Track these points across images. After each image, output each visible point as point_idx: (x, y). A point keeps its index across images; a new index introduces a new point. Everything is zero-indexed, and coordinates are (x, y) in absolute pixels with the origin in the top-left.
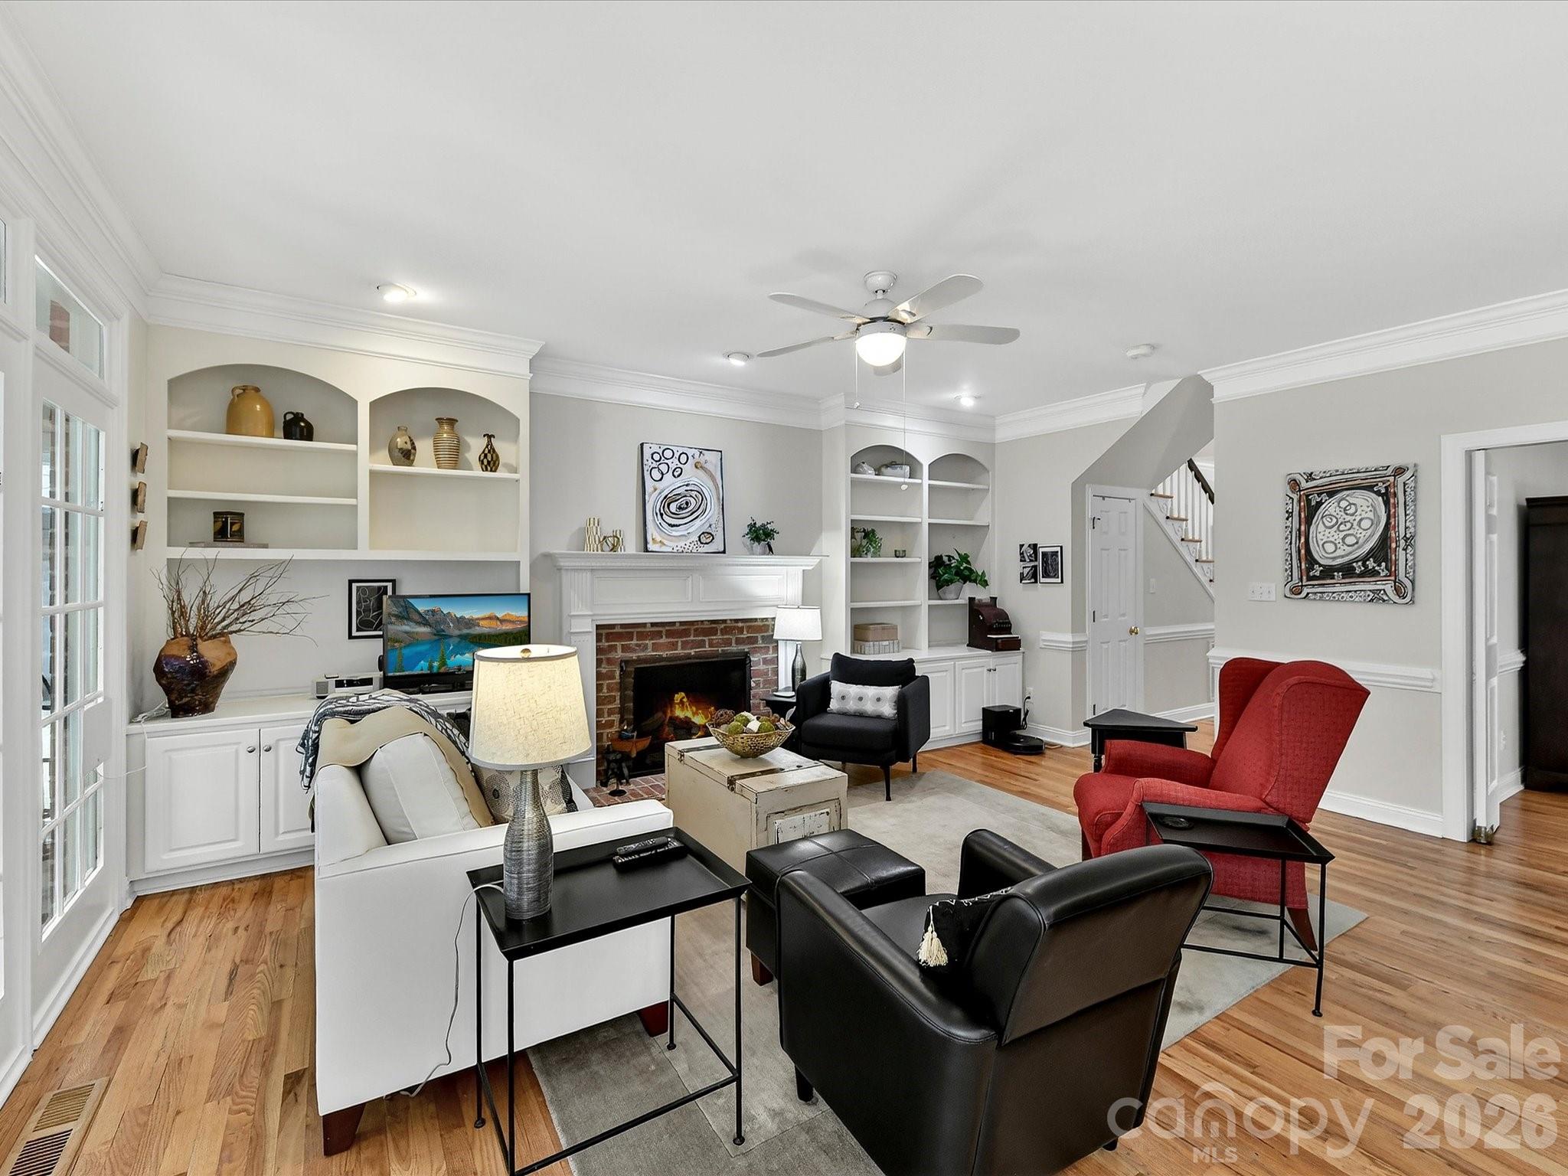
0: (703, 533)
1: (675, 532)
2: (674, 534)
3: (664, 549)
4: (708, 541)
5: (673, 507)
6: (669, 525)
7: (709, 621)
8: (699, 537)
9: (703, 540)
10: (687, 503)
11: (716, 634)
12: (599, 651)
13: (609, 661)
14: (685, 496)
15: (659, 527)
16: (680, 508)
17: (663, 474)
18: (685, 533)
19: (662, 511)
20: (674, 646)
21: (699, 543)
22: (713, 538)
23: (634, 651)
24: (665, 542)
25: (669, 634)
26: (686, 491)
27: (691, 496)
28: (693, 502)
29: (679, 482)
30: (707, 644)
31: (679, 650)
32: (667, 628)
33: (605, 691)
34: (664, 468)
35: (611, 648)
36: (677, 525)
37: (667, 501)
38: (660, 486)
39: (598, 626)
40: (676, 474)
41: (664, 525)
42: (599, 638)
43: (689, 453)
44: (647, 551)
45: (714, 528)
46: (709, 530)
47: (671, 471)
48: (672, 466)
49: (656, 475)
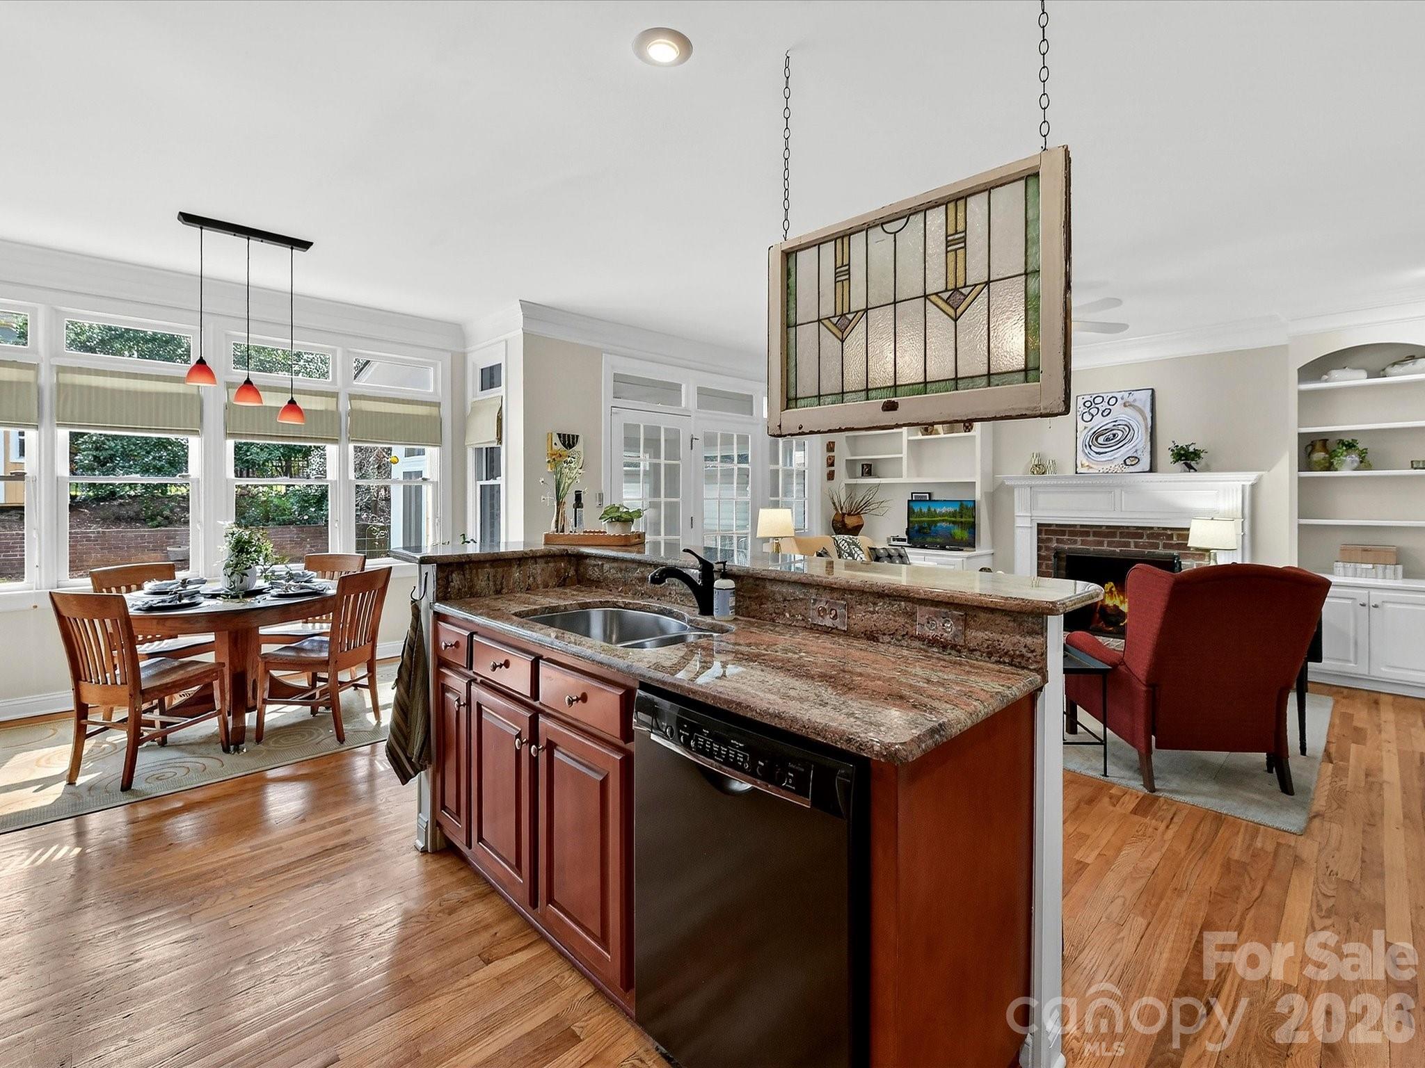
0: (1129, 458)
2: (1101, 459)
3: (1091, 471)
4: (1134, 463)
5: (1101, 440)
6: (1097, 453)
8: (1125, 461)
9: (1128, 462)
10: (1114, 435)
12: (1039, 540)
13: (1048, 549)
14: (1113, 430)
15: (1087, 454)
16: (1108, 439)
17: (1092, 416)
18: (1111, 458)
19: (1090, 444)
20: (1099, 543)
21: (1124, 464)
22: (1138, 461)
23: (1065, 543)
24: (1093, 466)
25: (1095, 534)
26: (1114, 425)
27: (1118, 430)
28: (1120, 434)
29: (1108, 419)
30: (1132, 545)
31: (1105, 547)
32: (1094, 530)
33: (1044, 567)
34: (1094, 411)
35: (1050, 540)
36: (1106, 452)
37: (1096, 435)
38: (1089, 425)
39: (1039, 525)
40: (1105, 414)
41: (1092, 453)
42: (1039, 532)
43: (1119, 396)
44: (1076, 473)
45: (1139, 453)
46: (1135, 455)
47: (1100, 412)
48: (1101, 409)
49: (1087, 417)
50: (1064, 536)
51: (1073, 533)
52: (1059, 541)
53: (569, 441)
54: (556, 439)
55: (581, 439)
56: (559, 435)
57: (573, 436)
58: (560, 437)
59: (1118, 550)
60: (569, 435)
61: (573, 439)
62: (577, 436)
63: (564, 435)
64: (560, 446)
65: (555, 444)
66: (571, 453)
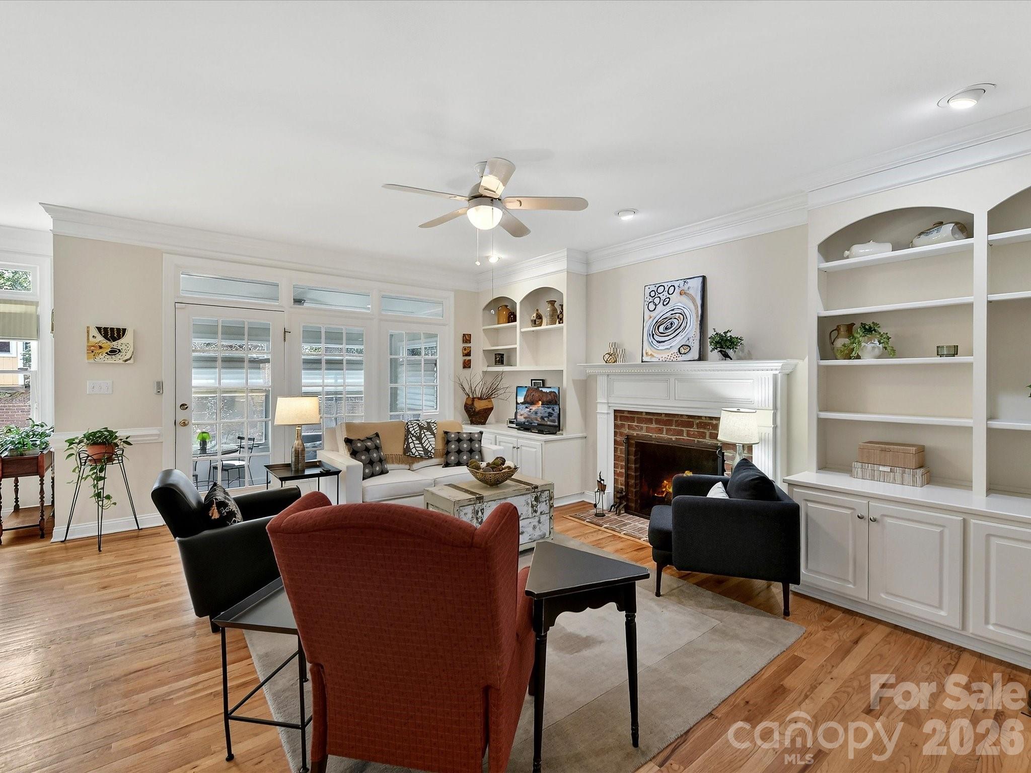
0: (682, 346)
1: (662, 347)
2: (660, 348)
3: (654, 360)
4: (686, 351)
5: (661, 329)
6: (657, 341)
7: (687, 415)
8: (679, 349)
9: (683, 351)
10: (672, 324)
11: (692, 427)
12: (616, 426)
13: (621, 434)
14: (671, 319)
15: (651, 344)
16: (666, 329)
17: (656, 305)
18: (669, 347)
19: (654, 333)
20: (660, 431)
21: (679, 353)
22: (690, 349)
23: (634, 430)
24: (655, 355)
25: (658, 422)
26: (672, 314)
27: (675, 318)
28: (676, 321)
29: (668, 308)
30: (685, 434)
31: (664, 435)
32: (656, 417)
33: (619, 452)
34: (657, 301)
35: (623, 426)
36: (664, 342)
37: (658, 325)
38: (653, 314)
39: (615, 410)
40: (665, 303)
41: (654, 341)
42: (615, 419)
43: (676, 284)
44: (642, 362)
45: (691, 340)
46: (687, 344)
47: (662, 302)
48: (663, 298)
49: (652, 307)
50: (634, 423)
51: (640, 420)
52: (630, 427)
53: (113, 334)
54: (94, 332)
55: (129, 333)
56: (99, 329)
57: (118, 330)
58: (100, 332)
59: (674, 438)
60: (112, 329)
61: (119, 332)
62: (124, 330)
63: (106, 328)
64: (100, 338)
65: (93, 337)
66: (115, 344)
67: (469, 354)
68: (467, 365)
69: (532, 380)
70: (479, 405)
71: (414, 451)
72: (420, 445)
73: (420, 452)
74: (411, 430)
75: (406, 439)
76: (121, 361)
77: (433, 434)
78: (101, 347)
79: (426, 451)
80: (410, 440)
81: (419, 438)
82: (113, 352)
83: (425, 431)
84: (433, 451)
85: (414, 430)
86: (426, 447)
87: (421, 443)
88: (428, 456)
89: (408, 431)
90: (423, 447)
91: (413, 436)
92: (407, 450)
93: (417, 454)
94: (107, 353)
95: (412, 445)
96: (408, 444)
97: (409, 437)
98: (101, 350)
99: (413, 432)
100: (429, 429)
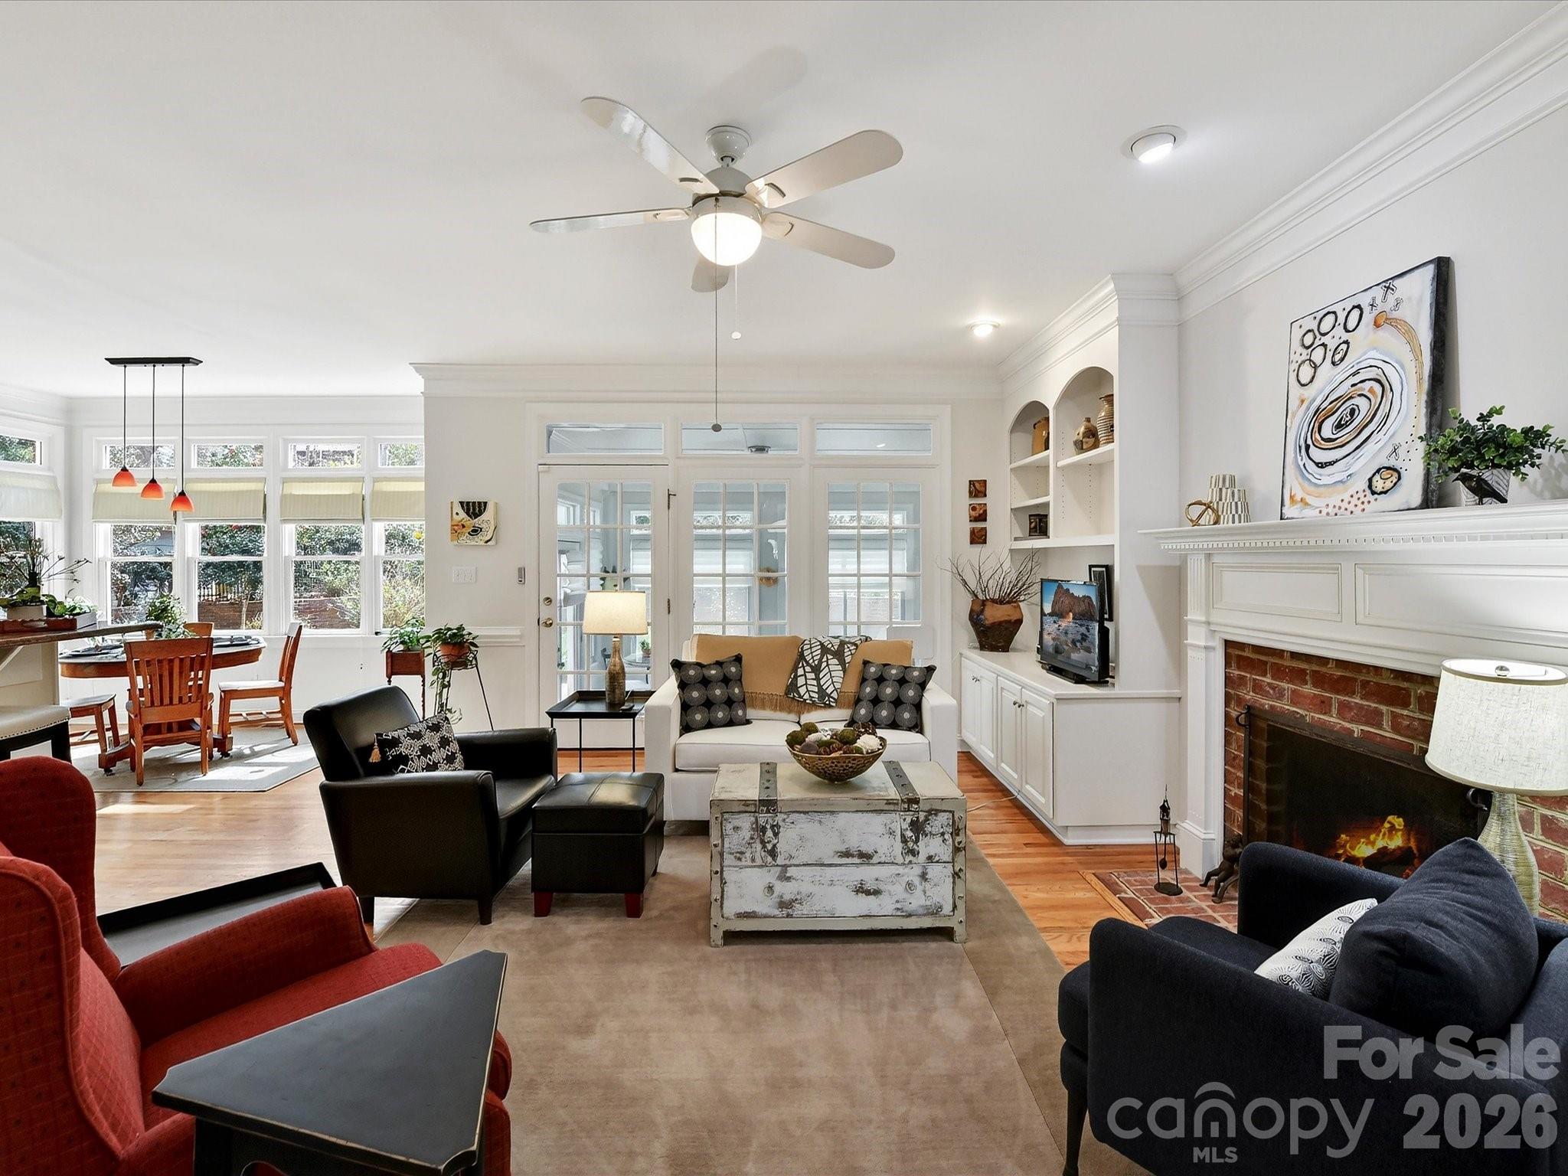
0: (1378, 471)
1: (1328, 476)
2: (1326, 480)
3: (1310, 513)
4: (1389, 485)
5: (1327, 430)
6: (1317, 464)
7: (1392, 671)
8: (1370, 480)
9: (1379, 485)
10: (1352, 412)
11: (1405, 705)
12: (1228, 680)
13: (1240, 701)
14: (1351, 398)
15: (1302, 471)
16: (1339, 426)
17: (1316, 367)
18: (1343, 476)
19: (1309, 442)
20: (1324, 706)
21: (1368, 492)
22: (1399, 478)
23: (1266, 695)
24: (1309, 499)
25: (1319, 680)
26: (1353, 385)
27: (1360, 395)
28: (1362, 402)
29: (1343, 370)
30: (1386, 723)
31: (1332, 719)
32: (1315, 668)
33: (1234, 745)
34: (1317, 355)
35: (1243, 682)
36: (1331, 464)
37: (1319, 419)
38: (1309, 392)
39: (1227, 642)
40: (1337, 358)
41: (1311, 466)
42: (1228, 662)
43: (1364, 300)
44: (1282, 519)
45: (1401, 451)
46: (1392, 463)
47: (1329, 354)
48: (1332, 346)
49: (1306, 373)
50: (1265, 675)
51: (1279, 672)
52: (1257, 687)
53: (474, 509)
54: (458, 508)
55: (490, 508)
56: (462, 504)
57: (479, 503)
58: (462, 507)
59: (1357, 730)
60: (474, 503)
61: (480, 507)
62: (485, 503)
63: (468, 503)
64: (463, 515)
65: (457, 514)
66: (477, 522)
67: (983, 517)
68: (978, 538)
69: (1091, 567)
70: (994, 614)
71: (802, 690)
72: (815, 683)
73: (813, 694)
74: (806, 653)
75: (795, 669)
76: (482, 543)
77: (842, 663)
78: (464, 526)
79: (822, 692)
80: (800, 672)
81: (816, 670)
82: (476, 531)
83: (830, 657)
84: (835, 695)
85: (813, 655)
86: (824, 687)
87: (818, 679)
88: (825, 703)
89: (801, 656)
90: (819, 686)
91: (808, 664)
92: (793, 687)
93: (806, 696)
94: (469, 533)
95: (801, 681)
96: (796, 677)
97: (801, 665)
98: (464, 530)
99: (808, 658)
100: (839, 654)
